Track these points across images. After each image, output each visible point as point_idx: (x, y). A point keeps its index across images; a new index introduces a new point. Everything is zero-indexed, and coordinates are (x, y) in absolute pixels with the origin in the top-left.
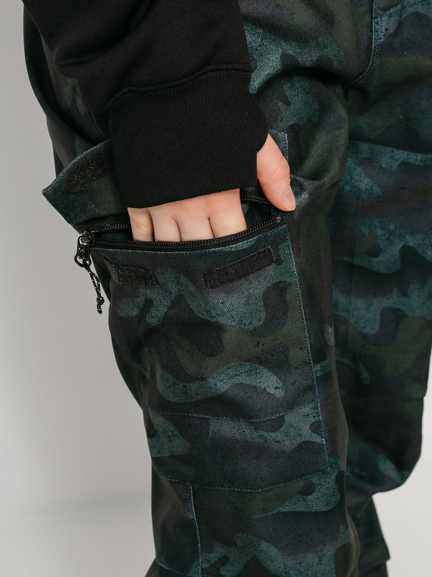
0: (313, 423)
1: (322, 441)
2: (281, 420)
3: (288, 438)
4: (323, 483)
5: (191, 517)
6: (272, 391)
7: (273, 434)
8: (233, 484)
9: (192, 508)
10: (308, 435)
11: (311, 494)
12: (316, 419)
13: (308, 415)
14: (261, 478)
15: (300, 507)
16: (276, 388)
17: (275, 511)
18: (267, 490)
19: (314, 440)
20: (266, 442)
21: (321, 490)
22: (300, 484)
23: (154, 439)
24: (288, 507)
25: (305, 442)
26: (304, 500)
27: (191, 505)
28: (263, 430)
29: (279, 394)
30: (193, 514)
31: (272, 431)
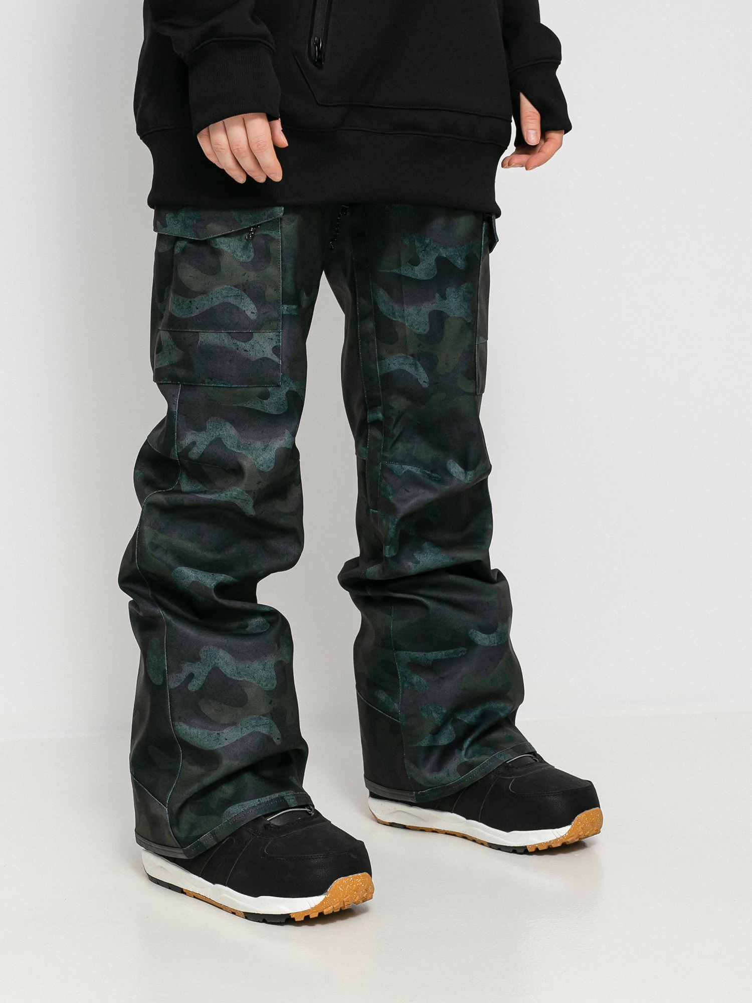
0: (275, 347)
1: (280, 362)
2: (250, 336)
3: (253, 350)
4: (276, 394)
5: (174, 410)
6: (248, 313)
7: (243, 344)
8: (212, 380)
9: (176, 402)
10: (269, 354)
11: (266, 399)
12: (277, 344)
13: (272, 339)
14: (231, 376)
15: (257, 406)
16: (252, 313)
17: (240, 405)
18: (234, 387)
19: (274, 359)
20: (238, 349)
21: (274, 399)
22: (259, 390)
23: (160, 354)
24: (249, 405)
25: (266, 358)
26: (261, 403)
27: (177, 400)
28: (236, 339)
29: (253, 317)
30: (176, 407)
31: (244, 342)
